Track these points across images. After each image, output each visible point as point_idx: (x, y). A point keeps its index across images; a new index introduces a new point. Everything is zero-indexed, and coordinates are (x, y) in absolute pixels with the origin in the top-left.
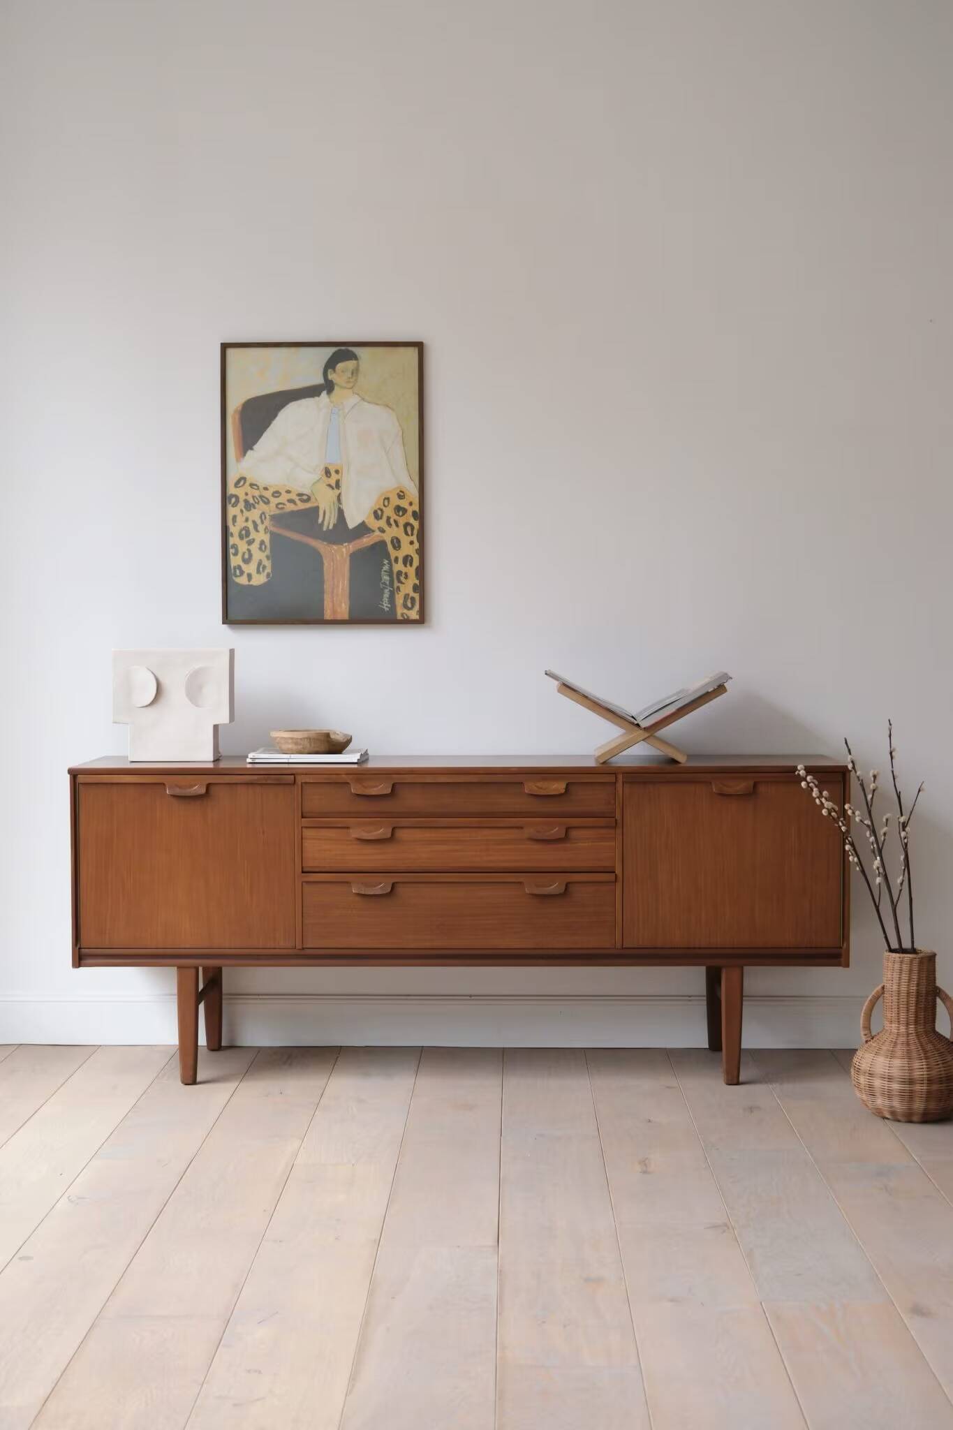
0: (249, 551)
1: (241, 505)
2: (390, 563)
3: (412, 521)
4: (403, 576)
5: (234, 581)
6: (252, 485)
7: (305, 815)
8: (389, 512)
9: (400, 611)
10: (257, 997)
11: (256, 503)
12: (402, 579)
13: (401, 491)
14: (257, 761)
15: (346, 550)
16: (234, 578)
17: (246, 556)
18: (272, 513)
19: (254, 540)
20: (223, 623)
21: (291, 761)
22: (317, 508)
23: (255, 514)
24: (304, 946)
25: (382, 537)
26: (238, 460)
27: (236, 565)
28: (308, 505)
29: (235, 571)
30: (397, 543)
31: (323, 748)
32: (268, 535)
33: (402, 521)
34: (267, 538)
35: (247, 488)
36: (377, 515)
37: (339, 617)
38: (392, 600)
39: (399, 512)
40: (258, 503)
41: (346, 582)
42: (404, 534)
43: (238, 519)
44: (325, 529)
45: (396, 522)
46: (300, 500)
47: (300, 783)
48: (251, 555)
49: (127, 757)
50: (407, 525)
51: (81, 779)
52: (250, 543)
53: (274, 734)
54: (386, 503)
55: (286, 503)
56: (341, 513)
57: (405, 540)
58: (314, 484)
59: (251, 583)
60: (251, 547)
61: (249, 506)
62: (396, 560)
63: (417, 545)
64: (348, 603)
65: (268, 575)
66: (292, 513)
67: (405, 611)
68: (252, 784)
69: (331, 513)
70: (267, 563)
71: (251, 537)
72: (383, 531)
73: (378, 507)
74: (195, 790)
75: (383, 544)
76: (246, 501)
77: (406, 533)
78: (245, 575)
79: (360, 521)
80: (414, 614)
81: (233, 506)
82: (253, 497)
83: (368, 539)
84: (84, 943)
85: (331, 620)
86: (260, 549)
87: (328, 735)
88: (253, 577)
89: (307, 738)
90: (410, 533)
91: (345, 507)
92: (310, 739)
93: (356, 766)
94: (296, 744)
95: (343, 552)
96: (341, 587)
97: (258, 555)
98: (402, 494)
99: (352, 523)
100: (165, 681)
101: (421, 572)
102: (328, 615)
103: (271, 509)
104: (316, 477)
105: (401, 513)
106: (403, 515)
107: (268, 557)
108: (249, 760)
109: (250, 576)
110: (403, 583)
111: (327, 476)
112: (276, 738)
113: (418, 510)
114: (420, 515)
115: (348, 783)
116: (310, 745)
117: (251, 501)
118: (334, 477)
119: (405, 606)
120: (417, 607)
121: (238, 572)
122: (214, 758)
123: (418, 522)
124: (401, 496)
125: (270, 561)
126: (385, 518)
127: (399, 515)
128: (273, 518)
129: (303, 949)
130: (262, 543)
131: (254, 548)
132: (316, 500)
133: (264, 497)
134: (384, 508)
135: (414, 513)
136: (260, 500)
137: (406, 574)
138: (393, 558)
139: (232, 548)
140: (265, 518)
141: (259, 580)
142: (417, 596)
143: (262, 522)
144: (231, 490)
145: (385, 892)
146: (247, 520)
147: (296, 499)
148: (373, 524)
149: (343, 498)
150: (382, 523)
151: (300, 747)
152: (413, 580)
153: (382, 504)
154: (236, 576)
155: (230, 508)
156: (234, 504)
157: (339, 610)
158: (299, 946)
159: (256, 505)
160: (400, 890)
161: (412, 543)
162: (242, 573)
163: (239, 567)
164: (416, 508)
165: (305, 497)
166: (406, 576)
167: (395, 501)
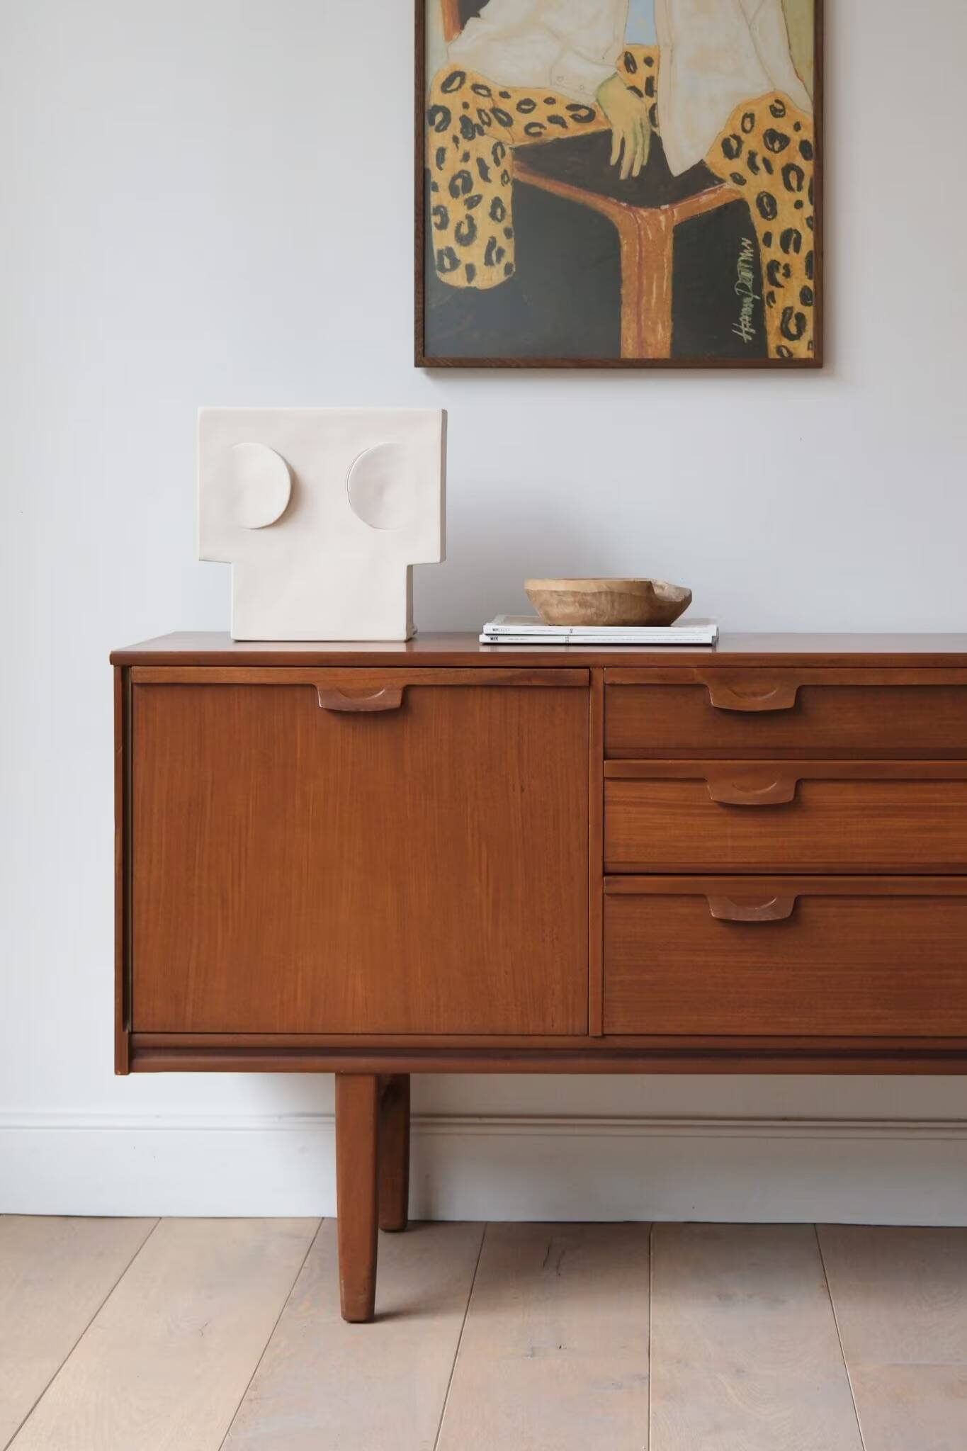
0: (470, 219)
1: (455, 126)
2: (755, 246)
3: (800, 161)
4: (782, 271)
5: (438, 280)
6: (476, 87)
7: (611, 752)
8: (753, 142)
9: (774, 340)
10: (477, 1120)
11: (484, 123)
12: (779, 277)
13: (777, 101)
14: (501, 640)
15: (666, 218)
16: (439, 274)
17: (465, 230)
18: (518, 144)
19: (479, 197)
20: (417, 364)
21: (572, 640)
22: (608, 134)
23: (482, 146)
24: (606, 1031)
25: (738, 192)
26: (448, 38)
27: (443, 247)
28: (590, 128)
29: (441, 260)
30: (768, 206)
31: (634, 614)
32: (509, 187)
33: (779, 161)
34: (506, 194)
35: (466, 93)
36: (729, 148)
37: (651, 354)
38: (758, 319)
39: (773, 142)
40: (489, 124)
41: (666, 284)
42: (782, 187)
43: (448, 155)
44: (623, 176)
45: (767, 163)
46: (573, 117)
47: (601, 685)
48: (472, 227)
49: (228, 633)
50: (788, 169)
51: (137, 674)
52: (472, 203)
53: (535, 585)
54: (748, 126)
55: (547, 124)
56: (656, 143)
57: (785, 199)
58: (601, 86)
59: (473, 284)
60: (473, 212)
61: (469, 129)
62: (768, 238)
63: (808, 210)
64: (669, 323)
65: (508, 268)
66: (559, 142)
67: (785, 342)
68: (499, 687)
69: (636, 144)
70: (507, 245)
71: (474, 192)
72: (739, 180)
73: (730, 132)
74: (379, 698)
75: (739, 207)
76: (465, 121)
77: (788, 186)
78: (461, 270)
79: (694, 161)
80: (801, 349)
81: (438, 130)
82: (480, 111)
83: (712, 196)
84: (139, 1022)
85: (637, 360)
86: (493, 215)
87: (648, 586)
88: (478, 271)
89: (606, 593)
90: (794, 184)
91: (664, 132)
92: (612, 593)
93: (708, 650)
94: (583, 604)
95: (660, 222)
96: (654, 295)
97: (488, 229)
98: (779, 107)
99: (678, 164)
100: (308, 476)
101: (817, 264)
102: (629, 349)
103: (515, 136)
104: (604, 72)
105: (777, 145)
106: (782, 148)
107: (508, 233)
108: (483, 638)
109: (471, 270)
110: (782, 287)
111: (629, 70)
112: (539, 593)
113: (811, 141)
114: (816, 150)
115: (704, 686)
116: (613, 607)
117: (476, 120)
118: (643, 71)
119: (785, 333)
120: (809, 334)
121: (447, 262)
122: (407, 635)
123: (811, 162)
124: (778, 110)
125: (513, 239)
126: (744, 155)
127: (772, 150)
128: (519, 152)
129: (604, 1035)
130: (497, 203)
131: (481, 213)
132: (606, 117)
133: (501, 111)
134: (743, 136)
135: (804, 145)
136: (491, 115)
137: (787, 267)
138: (760, 236)
139: (435, 214)
140: (503, 154)
141: (490, 277)
142: (808, 312)
143: (497, 162)
144: (436, 97)
145: (779, 918)
146: (466, 157)
147: (566, 115)
148: (723, 166)
149: (661, 115)
150: (740, 165)
151: (590, 611)
152: (800, 279)
153: (739, 126)
154: (443, 270)
155: (431, 132)
156: (441, 123)
157: (651, 339)
158: (595, 1030)
159: (485, 128)
160: (811, 910)
161: (799, 205)
162: (455, 263)
163: (450, 252)
164: (808, 134)
165: (583, 113)
166: (787, 274)
167: (766, 122)
